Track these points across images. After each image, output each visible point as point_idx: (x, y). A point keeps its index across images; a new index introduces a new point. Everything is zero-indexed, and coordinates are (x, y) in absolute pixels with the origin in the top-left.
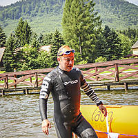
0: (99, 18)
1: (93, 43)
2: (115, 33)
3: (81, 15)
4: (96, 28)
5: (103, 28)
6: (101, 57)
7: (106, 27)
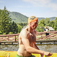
0: (11, 18)
1: (8, 27)
2: (16, 24)
3: (4, 17)
4: (10, 22)
5: (12, 22)
6: (11, 32)
7: (13, 22)
